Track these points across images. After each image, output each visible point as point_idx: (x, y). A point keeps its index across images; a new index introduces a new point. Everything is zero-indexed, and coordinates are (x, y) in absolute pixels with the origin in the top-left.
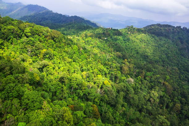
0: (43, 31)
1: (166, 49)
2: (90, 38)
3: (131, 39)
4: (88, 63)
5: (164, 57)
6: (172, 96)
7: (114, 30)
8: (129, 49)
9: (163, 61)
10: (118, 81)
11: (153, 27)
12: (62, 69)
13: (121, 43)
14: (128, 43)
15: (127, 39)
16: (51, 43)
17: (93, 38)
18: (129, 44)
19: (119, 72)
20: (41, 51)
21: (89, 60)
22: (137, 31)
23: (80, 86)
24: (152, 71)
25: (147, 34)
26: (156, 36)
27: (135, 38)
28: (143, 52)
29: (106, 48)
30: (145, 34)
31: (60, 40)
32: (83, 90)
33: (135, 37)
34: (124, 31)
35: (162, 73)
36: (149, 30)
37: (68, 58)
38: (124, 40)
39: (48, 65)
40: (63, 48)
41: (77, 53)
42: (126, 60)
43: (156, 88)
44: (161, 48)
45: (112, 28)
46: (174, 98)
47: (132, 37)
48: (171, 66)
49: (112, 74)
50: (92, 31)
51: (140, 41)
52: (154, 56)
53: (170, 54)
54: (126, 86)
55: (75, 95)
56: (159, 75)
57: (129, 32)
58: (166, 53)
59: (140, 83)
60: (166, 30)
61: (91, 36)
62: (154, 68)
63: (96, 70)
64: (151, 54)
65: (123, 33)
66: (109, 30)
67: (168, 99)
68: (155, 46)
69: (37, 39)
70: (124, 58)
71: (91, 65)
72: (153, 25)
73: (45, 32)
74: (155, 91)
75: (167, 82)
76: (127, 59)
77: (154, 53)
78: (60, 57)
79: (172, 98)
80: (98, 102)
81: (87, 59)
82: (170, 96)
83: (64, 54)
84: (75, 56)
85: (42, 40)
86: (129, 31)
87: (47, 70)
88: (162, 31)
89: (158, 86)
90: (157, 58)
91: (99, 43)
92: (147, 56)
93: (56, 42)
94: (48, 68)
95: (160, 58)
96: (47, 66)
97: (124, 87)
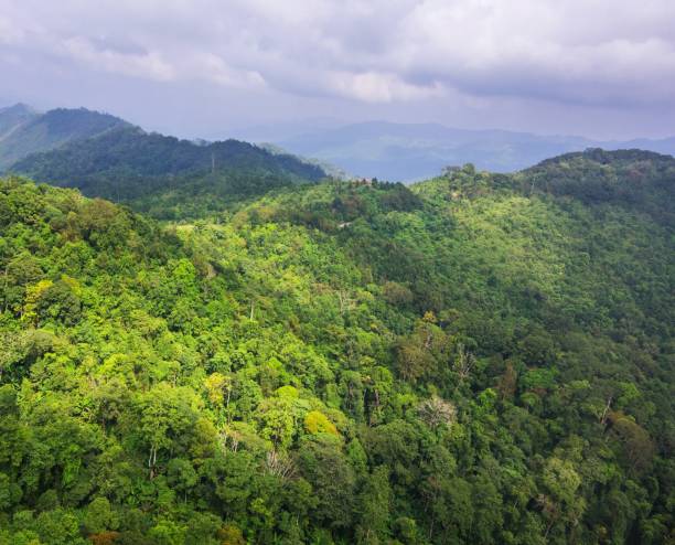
0: (49, 206)
1: (628, 257)
2: (272, 226)
3: (463, 223)
4: (240, 334)
5: (620, 294)
6: (657, 484)
7: (386, 186)
8: (454, 265)
9: (616, 316)
10: (378, 413)
11: (564, 165)
12: (110, 363)
13: (416, 240)
14: (447, 241)
15: (445, 224)
16: (74, 256)
17: (284, 228)
18: (451, 246)
19: (385, 371)
20: (28, 291)
21: (245, 321)
22: (489, 184)
23: (185, 439)
24: (554, 359)
25: (534, 198)
26: (578, 204)
27: (480, 217)
28: (517, 278)
29: (340, 266)
30: (527, 196)
31: (115, 240)
32: (198, 461)
33: (480, 212)
34: (433, 191)
35: (602, 372)
36: (546, 177)
37: (147, 317)
38: (431, 229)
39: (50, 351)
40: (127, 271)
41: (192, 291)
42: (429, 315)
43: (570, 442)
44: (602, 255)
45: (375, 180)
46: (668, 494)
47: (465, 214)
48: (658, 337)
49: (350, 383)
50: (287, 198)
51: (505, 229)
52: (572, 294)
53: (650, 280)
54: (413, 436)
55: (162, 484)
56: (585, 383)
57: (455, 194)
58: (630, 277)
59: (493, 419)
60: (627, 173)
61: (274, 219)
62: (564, 350)
63: (273, 365)
64: (556, 283)
65: (427, 198)
66: (360, 189)
67: (638, 497)
68: (575, 248)
69: (19, 240)
70: (419, 304)
71: (252, 343)
72: (567, 157)
73: (54, 209)
74: (564, 457)
75: (627, 413)
76: (436, 312)
77: (574, 277)
78: (114, 312)
79: (656, 494)
80: (269, 514)
81: (235, 318)
82: (644, 483)
83: (132, 299)
84: (182, 305)
85: (42, 243)
86: (455, 189)
87: (45, 369)
88: (608, 179)
89: (580, 434)
90: (586, 303)
91: (308, 247)
92: (538, 297)
93: (98, 250)
94: (52, 361)
95: (600, 303)
96: (47, 355)
97: (408, 440)
